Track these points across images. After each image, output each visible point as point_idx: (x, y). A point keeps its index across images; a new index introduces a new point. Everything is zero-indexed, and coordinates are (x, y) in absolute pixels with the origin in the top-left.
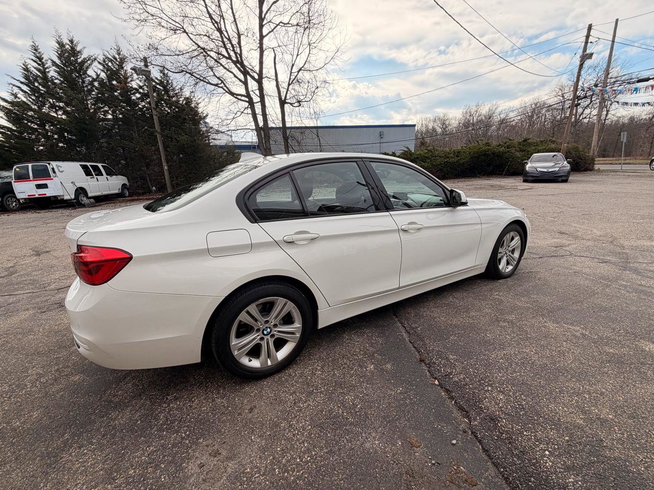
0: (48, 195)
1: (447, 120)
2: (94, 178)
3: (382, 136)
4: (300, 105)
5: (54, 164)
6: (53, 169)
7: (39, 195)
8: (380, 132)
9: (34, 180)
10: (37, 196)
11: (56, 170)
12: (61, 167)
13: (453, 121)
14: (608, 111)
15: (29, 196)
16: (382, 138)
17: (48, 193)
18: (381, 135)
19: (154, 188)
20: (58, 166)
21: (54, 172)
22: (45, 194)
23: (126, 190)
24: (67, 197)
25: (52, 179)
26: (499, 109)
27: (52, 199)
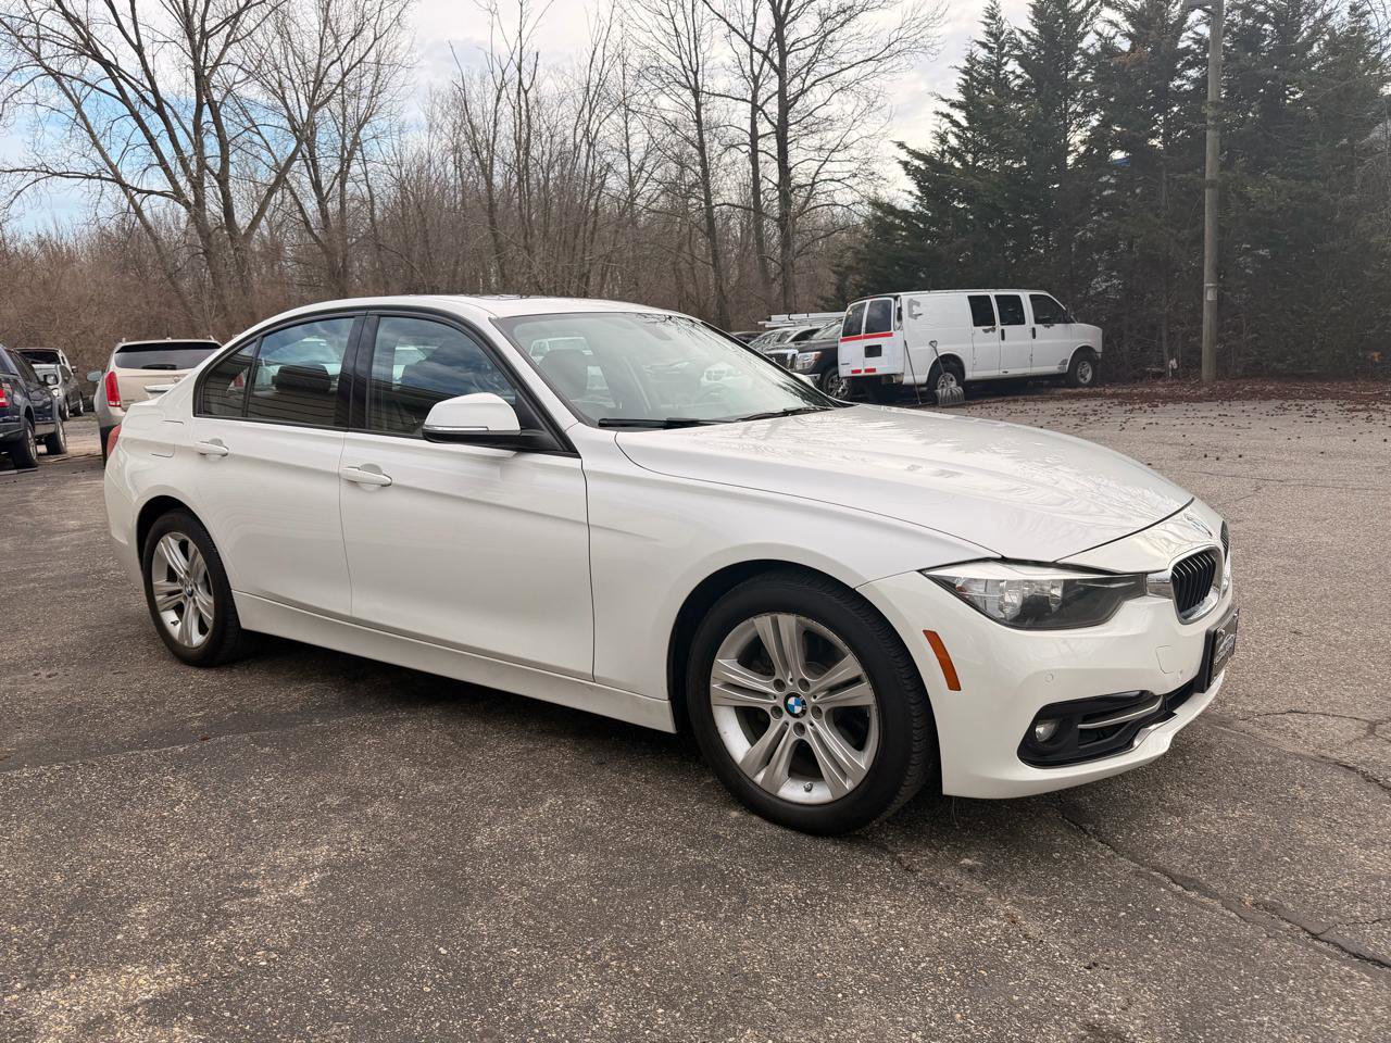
0: (878, 372)
2: (994, 330)
5: (905, 297)
6: (900, 309)
7: (867, 371)
9: (866, 337)
10: (863, 373)
11: (905, 313)
12: (918, 304)
15: (853, 372)
17: (881, 366)
19: (1173, 362)
20: (911, 303)
21: (900, 318)
22: (874, 370)
23: (1088, 366)
24: (908, 379)
25: (891, 335)
27: (884, 382)
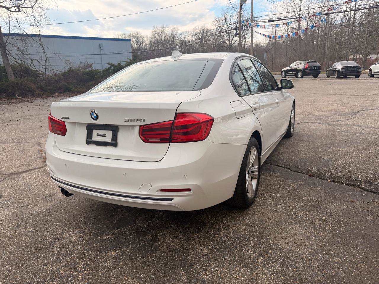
1: (140, 37)
3: (102, 48)
4: (19, 11)
8: (100, 44)
13: (145, 39)
14: (245, 39)
16: (102, 49)
18: (100, 47)
26: (179, 32)
